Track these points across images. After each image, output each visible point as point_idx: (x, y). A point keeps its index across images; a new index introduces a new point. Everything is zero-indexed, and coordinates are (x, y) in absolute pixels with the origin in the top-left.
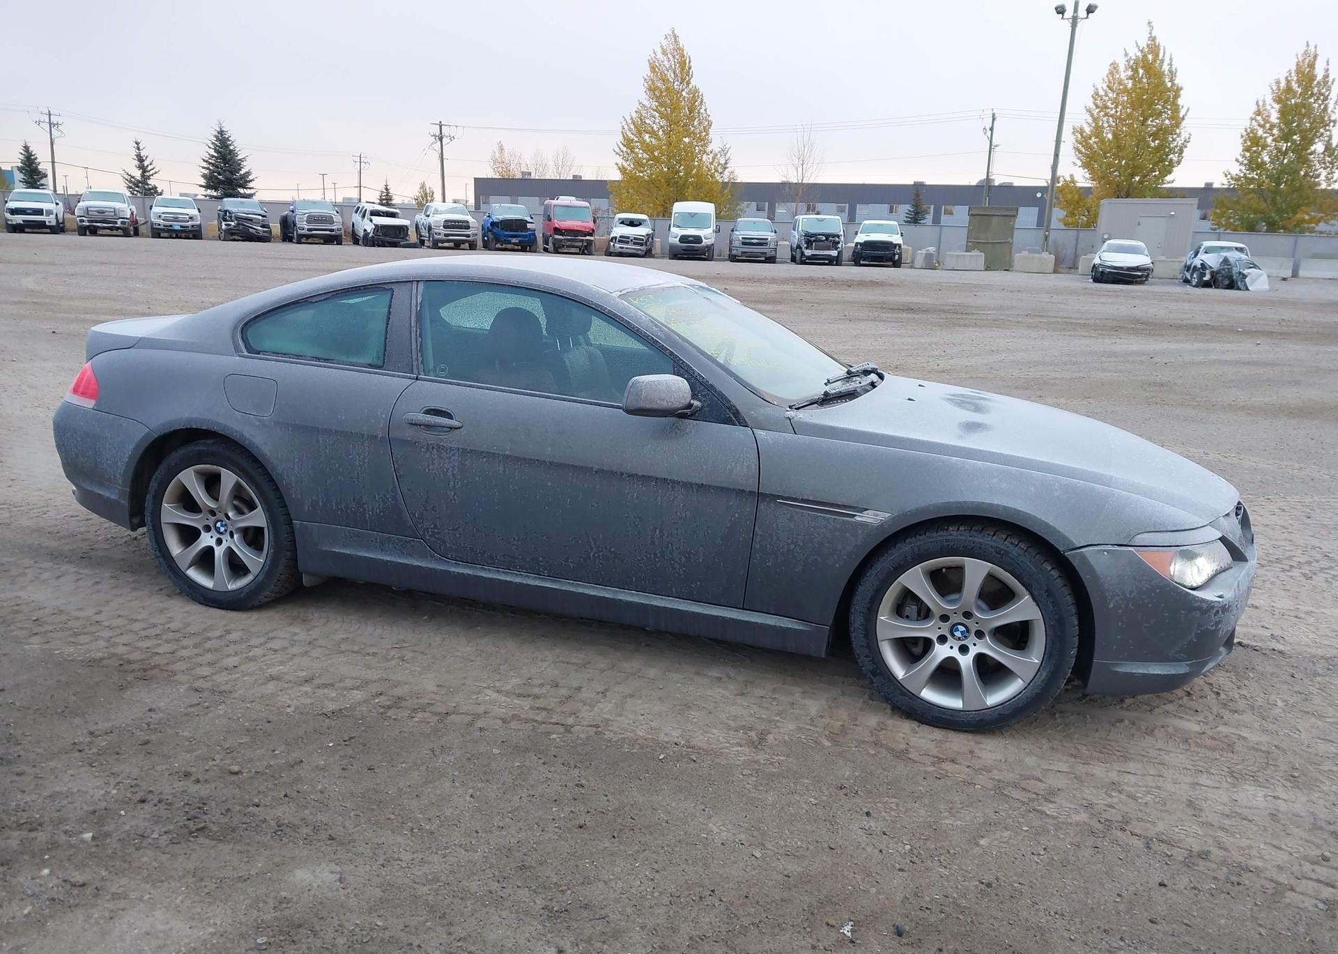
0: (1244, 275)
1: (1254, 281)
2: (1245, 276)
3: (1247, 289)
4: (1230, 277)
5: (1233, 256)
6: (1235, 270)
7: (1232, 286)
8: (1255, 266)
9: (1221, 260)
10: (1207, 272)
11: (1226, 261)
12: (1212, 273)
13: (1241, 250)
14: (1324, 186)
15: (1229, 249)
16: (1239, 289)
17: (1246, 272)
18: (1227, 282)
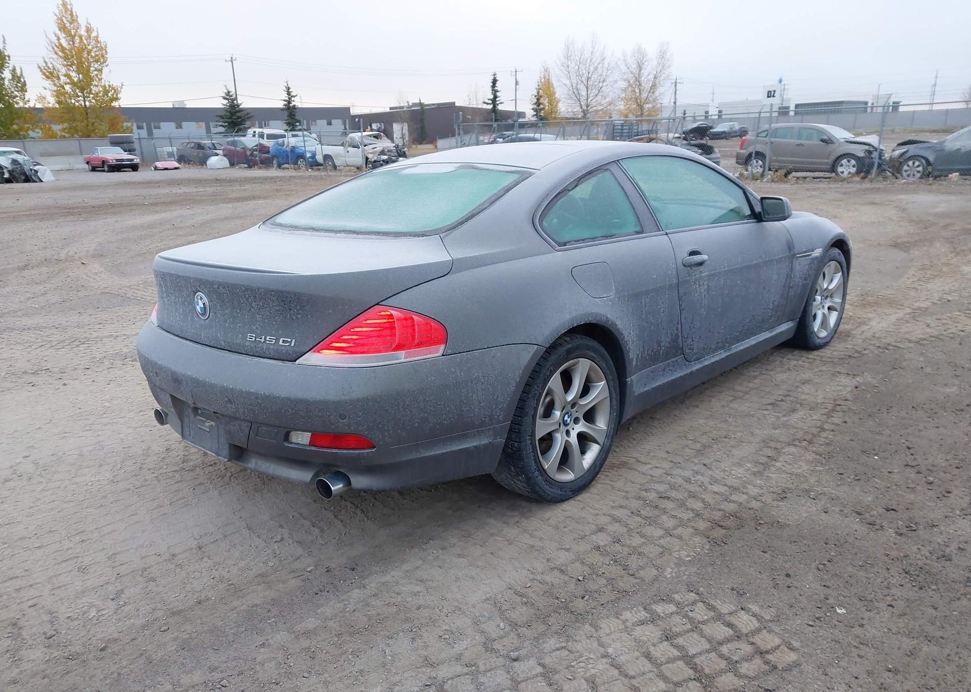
0: (35, 170)
1: (43, 175)
2: (36, 172)
3: (42, 181)
4: (24, 174)
5: (20, 158)
6: (26, 168)
7: (28, 180)
8: (38, 164)
9: (10, 161)
10: (5, 171)
11: (14, 162)
12: (9, 172)
13: (18, 152)
14: (21, 104)
15: (11, 152)
16: (35, 181)
17: (36, 168)
18: (23, 178)
